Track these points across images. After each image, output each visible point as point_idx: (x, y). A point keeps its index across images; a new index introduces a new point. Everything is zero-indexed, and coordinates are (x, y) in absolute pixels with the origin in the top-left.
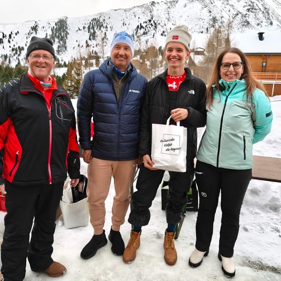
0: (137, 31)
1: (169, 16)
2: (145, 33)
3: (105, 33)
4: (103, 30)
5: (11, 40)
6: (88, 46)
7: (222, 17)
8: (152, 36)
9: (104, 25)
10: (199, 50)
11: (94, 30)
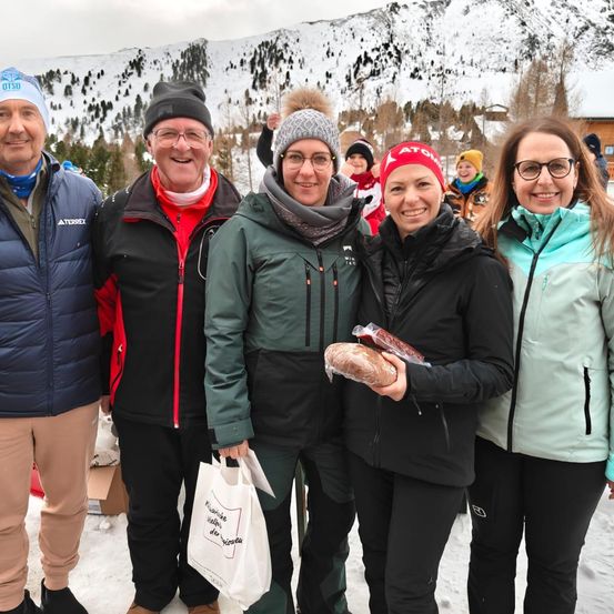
0: (358, 68)
1: (429, 34)
2: (373, 74)
3: (288, 73)
4: (284, 66)
5: (87, 88)
6: (249, 101)
7: (550, 36)
8: (390, 79)
9: (286, 57)
10: (496, 109)
11: (263, 67)
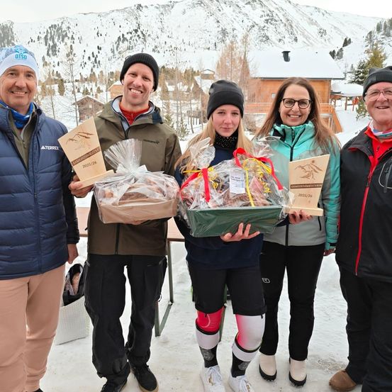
0: (119, 44)
1: (162, 25)
2: (129, 48)
3: (71, 46)
4: (68, 41)
6: (45, 64)
7: (234, 30)
9: (70, 35)
10: (207, 72)
11: (53, 42)
